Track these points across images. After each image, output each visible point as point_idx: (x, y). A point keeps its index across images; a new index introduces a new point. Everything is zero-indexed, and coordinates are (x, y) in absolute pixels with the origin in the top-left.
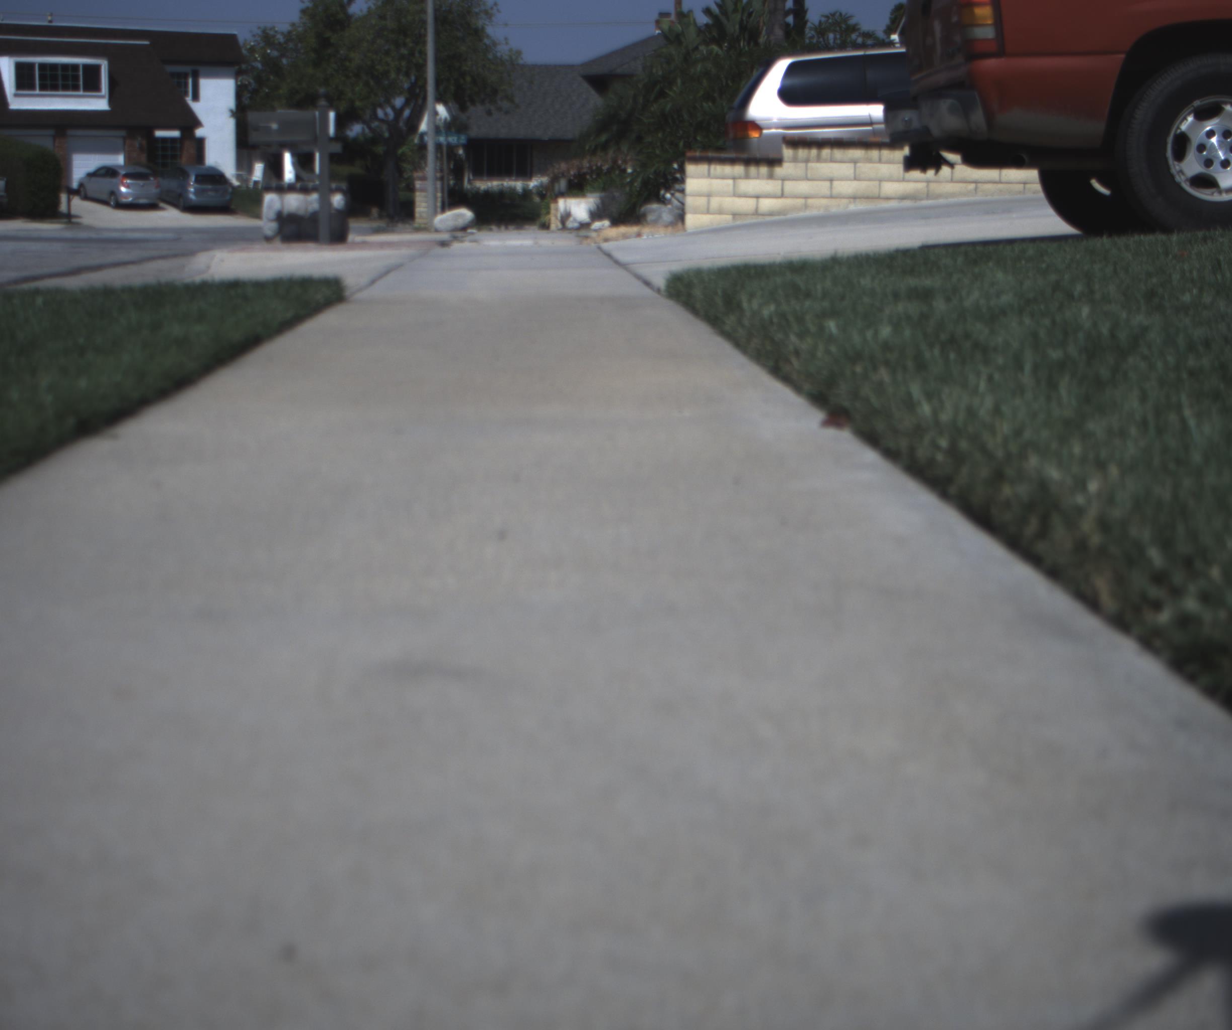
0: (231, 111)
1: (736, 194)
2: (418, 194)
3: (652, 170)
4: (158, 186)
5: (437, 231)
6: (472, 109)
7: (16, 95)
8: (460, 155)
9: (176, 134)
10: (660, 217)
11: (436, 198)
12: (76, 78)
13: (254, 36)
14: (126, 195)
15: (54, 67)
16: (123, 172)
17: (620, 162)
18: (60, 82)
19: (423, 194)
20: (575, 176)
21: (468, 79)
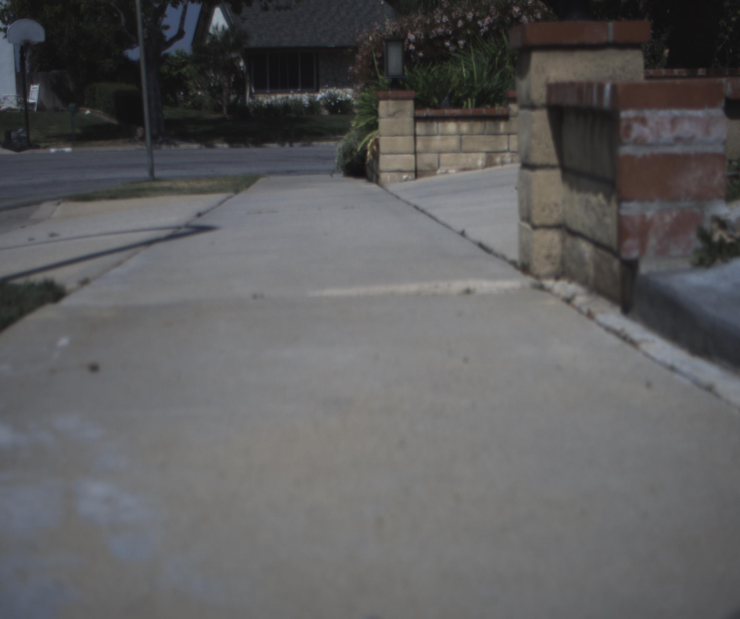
6: (247, 10)
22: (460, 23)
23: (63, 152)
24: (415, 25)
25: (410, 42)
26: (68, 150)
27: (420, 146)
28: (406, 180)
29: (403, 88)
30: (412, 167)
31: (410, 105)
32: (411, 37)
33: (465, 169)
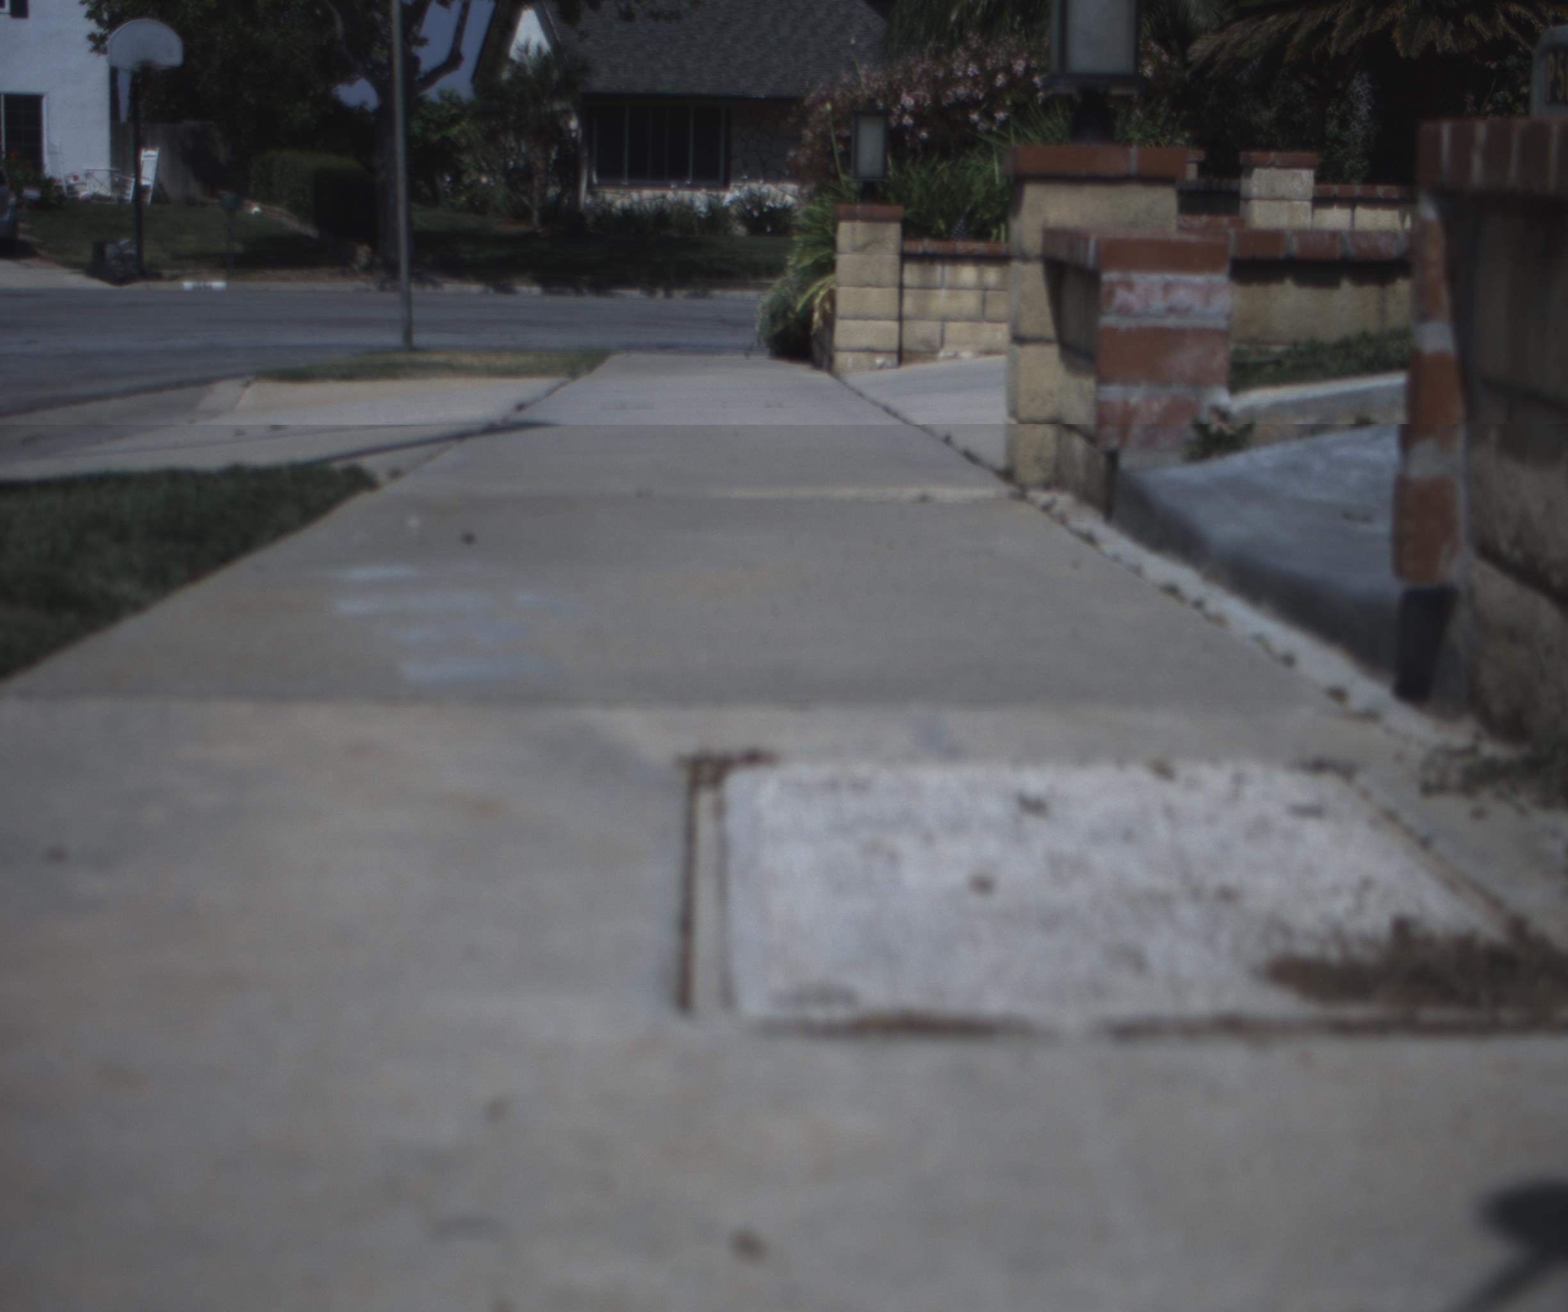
6: (590, 18)
22: (1000, 80)
23: (210, 291)
24: (915, 78)
25: (904, 110)
26: (218, 284)
27: (909, 305)
28: (882, 367)
29: (884, 200)
30: (893, 344)
31: (893, 231)
32: (908, 101)
33: (988, 352)
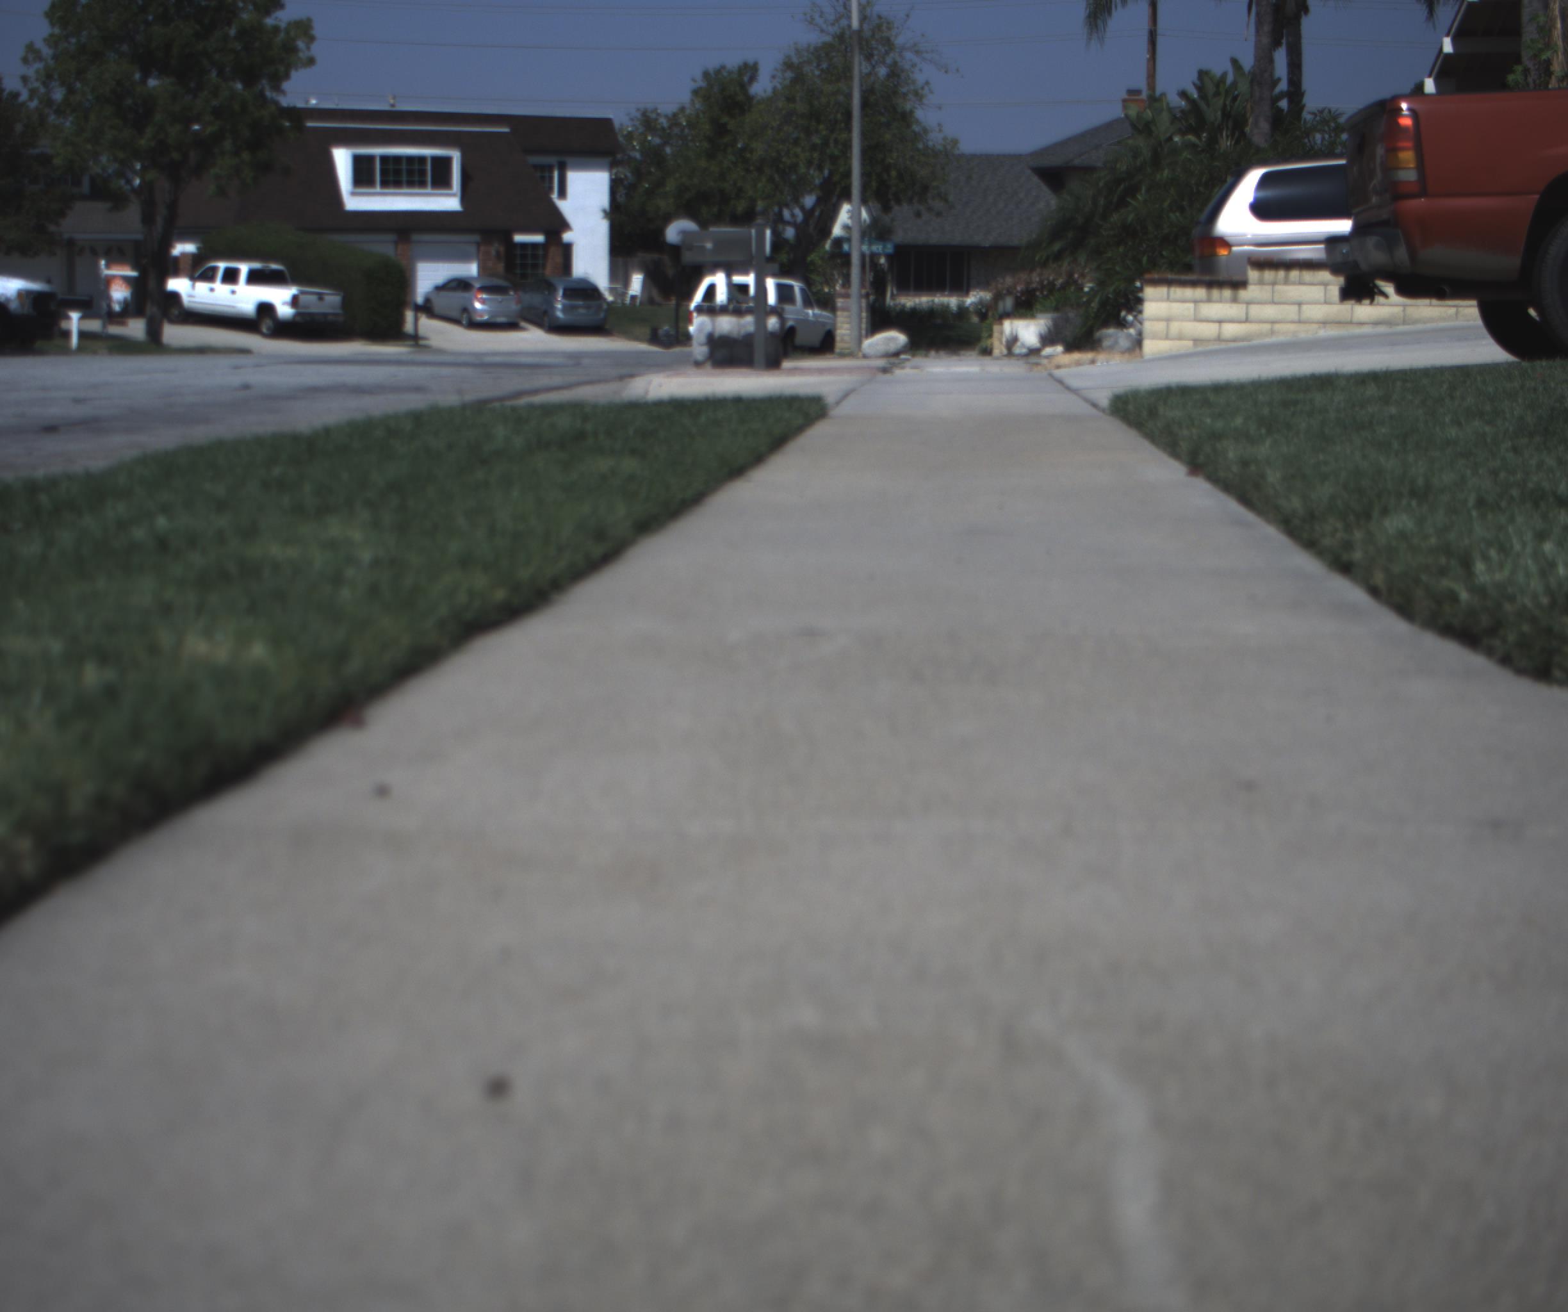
0: (604, 211)
1: (1198, 319)
2: (839, 313)
3: (1111, 289)
4: (519, 301)
5: (865, 357)
6: (896, 208)
7: (353, 194)
8: (881, 265)
9: (539, 238)
10: (1116, 342)
11: (860, 319)
12: (423, 173)
13: (632, 120)
14: (482, 312)
15: (397, 159)
16: (477, 285)
17: (1076, 276)
18: (404, 178)
19: (846, 314)
20: (1022, 293)
21: (894, 173)
